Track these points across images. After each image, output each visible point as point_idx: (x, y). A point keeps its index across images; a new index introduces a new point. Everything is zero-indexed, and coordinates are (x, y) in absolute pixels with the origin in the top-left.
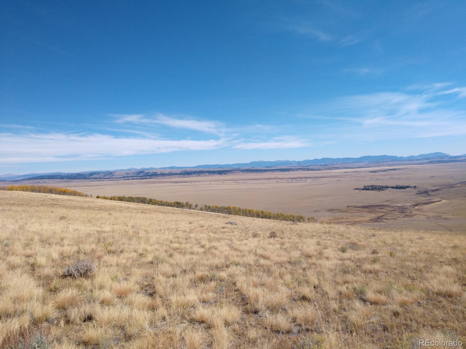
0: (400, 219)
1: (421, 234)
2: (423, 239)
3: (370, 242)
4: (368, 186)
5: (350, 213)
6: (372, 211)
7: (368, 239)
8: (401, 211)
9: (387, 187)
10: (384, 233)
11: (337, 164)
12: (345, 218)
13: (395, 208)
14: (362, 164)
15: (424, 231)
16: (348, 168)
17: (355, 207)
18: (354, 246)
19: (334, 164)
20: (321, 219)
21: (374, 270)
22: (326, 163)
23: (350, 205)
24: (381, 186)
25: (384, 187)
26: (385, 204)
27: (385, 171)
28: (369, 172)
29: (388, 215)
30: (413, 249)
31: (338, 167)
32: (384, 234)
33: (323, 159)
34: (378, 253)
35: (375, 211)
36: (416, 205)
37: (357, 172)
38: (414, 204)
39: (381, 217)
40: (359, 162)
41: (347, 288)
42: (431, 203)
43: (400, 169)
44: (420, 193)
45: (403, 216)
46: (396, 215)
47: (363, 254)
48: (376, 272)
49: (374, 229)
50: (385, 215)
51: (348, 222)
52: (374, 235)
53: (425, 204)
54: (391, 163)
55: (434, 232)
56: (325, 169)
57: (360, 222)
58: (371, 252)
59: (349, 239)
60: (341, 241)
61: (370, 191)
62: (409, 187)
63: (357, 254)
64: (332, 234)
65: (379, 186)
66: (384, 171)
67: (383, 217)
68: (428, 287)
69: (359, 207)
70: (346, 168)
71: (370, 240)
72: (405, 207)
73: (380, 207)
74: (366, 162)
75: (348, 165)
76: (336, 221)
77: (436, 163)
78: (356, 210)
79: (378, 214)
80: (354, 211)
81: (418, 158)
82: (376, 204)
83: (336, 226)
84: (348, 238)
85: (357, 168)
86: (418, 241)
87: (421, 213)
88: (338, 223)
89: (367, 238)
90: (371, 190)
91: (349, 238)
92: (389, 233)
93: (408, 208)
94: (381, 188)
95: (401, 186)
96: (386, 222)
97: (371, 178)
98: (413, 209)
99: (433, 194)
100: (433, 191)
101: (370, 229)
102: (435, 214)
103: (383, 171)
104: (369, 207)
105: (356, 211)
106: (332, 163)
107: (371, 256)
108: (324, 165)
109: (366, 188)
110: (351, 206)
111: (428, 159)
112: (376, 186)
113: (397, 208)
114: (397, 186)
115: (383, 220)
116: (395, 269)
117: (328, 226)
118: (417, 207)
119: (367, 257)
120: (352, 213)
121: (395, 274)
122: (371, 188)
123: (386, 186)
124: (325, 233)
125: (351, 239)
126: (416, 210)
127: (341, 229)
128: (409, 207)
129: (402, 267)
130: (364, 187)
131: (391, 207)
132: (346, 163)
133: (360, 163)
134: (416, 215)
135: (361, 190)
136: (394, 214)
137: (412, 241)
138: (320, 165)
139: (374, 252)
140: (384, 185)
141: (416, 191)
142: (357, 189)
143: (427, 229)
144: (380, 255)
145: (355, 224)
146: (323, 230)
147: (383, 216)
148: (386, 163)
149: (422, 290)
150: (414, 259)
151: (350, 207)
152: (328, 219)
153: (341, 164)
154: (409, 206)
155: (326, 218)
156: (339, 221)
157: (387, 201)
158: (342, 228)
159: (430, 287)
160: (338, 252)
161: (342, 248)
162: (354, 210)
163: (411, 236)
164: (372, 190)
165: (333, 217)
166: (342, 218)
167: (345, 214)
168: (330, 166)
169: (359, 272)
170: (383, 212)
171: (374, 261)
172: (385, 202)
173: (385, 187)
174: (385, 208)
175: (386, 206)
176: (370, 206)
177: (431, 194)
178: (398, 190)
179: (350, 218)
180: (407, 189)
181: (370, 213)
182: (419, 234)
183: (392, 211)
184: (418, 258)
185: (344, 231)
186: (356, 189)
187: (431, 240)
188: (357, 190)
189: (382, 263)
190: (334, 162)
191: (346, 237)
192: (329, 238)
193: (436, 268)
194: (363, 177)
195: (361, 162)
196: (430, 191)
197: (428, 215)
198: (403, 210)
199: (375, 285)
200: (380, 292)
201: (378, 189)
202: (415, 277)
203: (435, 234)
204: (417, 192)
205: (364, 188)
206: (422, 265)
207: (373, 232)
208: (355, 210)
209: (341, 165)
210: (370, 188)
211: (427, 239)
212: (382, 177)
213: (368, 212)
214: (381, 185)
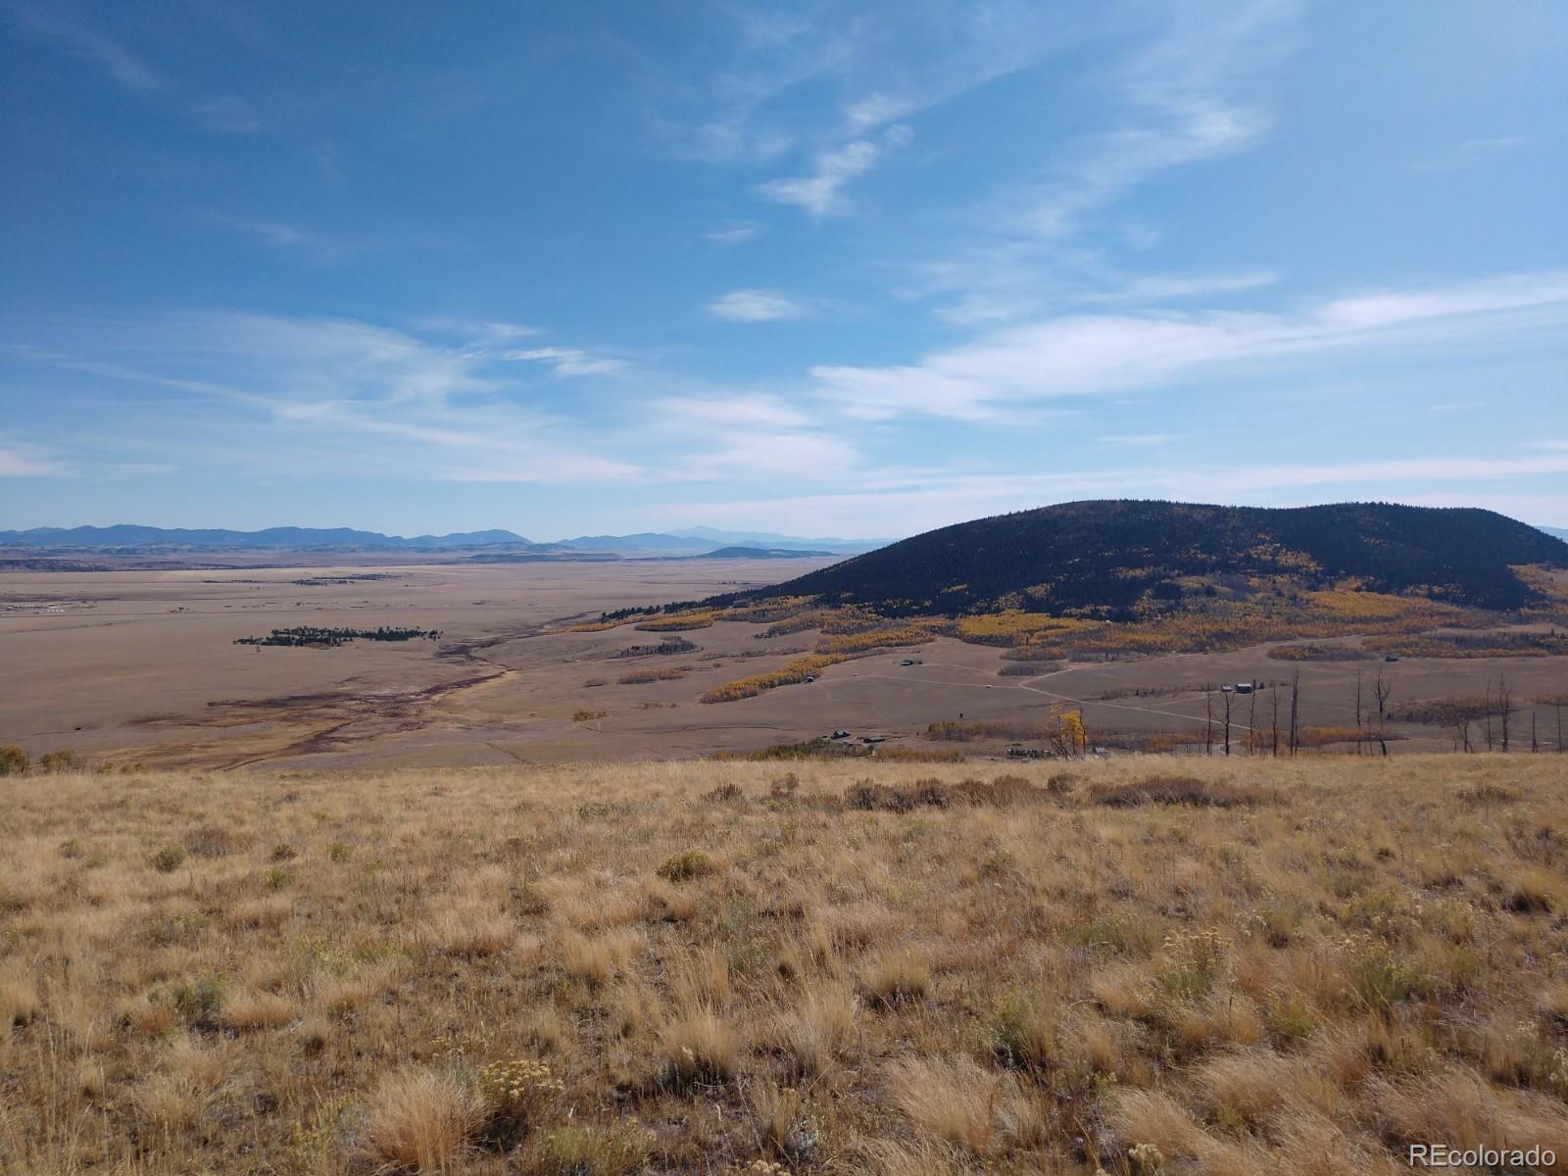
0: (386, 735)
1: (442, 779)
2: (443, 792)
3: (273, 821)
4: (287, 632)
5: (219, 726)
6: (297, 717)
7: (271, 813)
8: (392, 711)
9: (350, 635)
10: (328, 786)
11: (175, 550)
12: (200, 747)
13: (371, 703)
14: (268, 555)
15: (449, 770)
16: (216, 567)
17: (238, 704)
18: (210, 843)
19: (161, 551)
20: (101, 758)
21: (269, 915)
22: (131, 546)
23: (218, 699)
24: (329, 631)
25: (340, 635)
26: (341, 689)
27: (345, 582)
28: (293, 582)
29: (351, 725)
30: (410, 829)
31: (178, 563)
32: (328, 790)
33: (119, 528)
34: (292, 855)
35: (309, 715)
36: (435, 690)
37: (251, 581)
38: (429, 687)
39: (329, 736)
40: (259, 548)
41: (153, 997)
42: (477, 681)
43: (390, 577)
44: (446, 653)
45: (395, 726)
46: (374, 724)
47: (239, 867)
48: (273, 923)
49: (296, 776)
50: (341, 726)
51: (210, 761)
52: (291, 798)
53: (459, 685)
54: (364, 555)
55: (477, 770)
56: (126, 568)
57: (254, 758)
58: (270, 853)
59: (201, 821)
60: (169, 829)
61: (293, 647)
62: (418, 634)
63: (220, 871)
64: (134, 811)
65: (323, 632)
66: (342, 581)
67: (334, 735)
68: (429, 937)
69: (253, 705)
70: (209, 565)
71: (277, 815)
72: (404, 698)
73: (326, 703)
74: (281, 548)
75: (220, 556)
76: (164, 759)
77: (493, 562)
78: (241, 716)
79: (320, 724)
80: (233, 720)
81: (446, 544)
82: (314, 692)
83: (157, 778)
84: (198, 817)
85: (251, 568)
86: (428, 800)
87: (450, 715)
88: (169, 767)
89: (267, 807)
90: (297, 644)
91: (200, 817)
92: (347, 784)
93: (412, 700)
94: (329, 638)
95: (395, 630)
96: (343, 751)
97: (298, 604)
98: (427, 702)
99: (481, 656)
100: (483, 645)
101: (283, 777)
102: (487, 716)
103: (340, 582)
104: (289, 703)
105: (241, 720)
106: (154, 547)
107: (266, 869)
108: (120, 551)
109: (280, 639)
110: (223, 704)
111: (471, 548)
112: (315, 630)
113: (378, 701)
114: (381, 630)
115: (333, 744)
116: (341, 899)
117: (126, 779)
118: (436, 698)
119: (251, 874)
120: (225, 726)
121: (336, 915)
122: (298, 637)
123: (347, 630)
124: (105, 807)
125: (206, 821)
126: (436, 705)
127: (175, 786)
128: (413, 697)
129: (364, 890)
130: (271, 636)
131: (360, 700)
132: (211, 548)
133: (263, 551)
134: (433, 720)
135: (263, 644)
136: (369, 721)
137: (408, 803)
138: (106, 551)
139: (281, 854)
140: (341, 627)
141: (434, 646)
142: (248, 640)
143: (461, 763)
144: (298, 860)
145: (236, 767)
146: (102, 796)
147: (334, 730)
148: (351, 555)
149: (407, 951)
150: (403, 858)
151: (218, 704)
152: (133, 752)
153: (190, 551)
154: (415, 694)
155: (122, 751)
156: (173, 758)
157: (349, 680)
158: (179, 783)
159: (434, 937)
160: (147, 871)
161: (162, 855)
162: (233, 716)
163: (411, 789)
164: (300, 643)
165: (152, 747)
166: (189, 748)
167: (198, 730)
168: (152, 558)
169: (214, 932)
170: (334, 718)
171: (276, 884)
172: (342, 683)
173: (343, 635)
174: (340, 704)
175: (343, 698)
176: (293, 698)
177: (477, 654)
178: (384, 644)
179: (218, 743)
180: (412, 641)
181: (289, 724)
182: (436, 778)
183: (364, 711)
184: (416, 853)
185: (184, 795)
186: (243, 642)
187: (466, 793)
188: (248, 644)
189: (301, 887)
190: (161, 542)
191: (191, 814)
192: (120, 824)
193: (460, 876)
194: (270, 600)
195: (266, 549)
196: (477, 646)
197: (467, 720)
198: (395, 708)
199: (262, 965)
200: (274, 987)
201: (321, 641)
202: (397, 916)
203: (478, 774)
204: (437, 649)
205: (272, 639)
206: (423, 872)
207: (292, 785)
208: (237, 717)
209: (191, 555)
210: (293, 638)
211: (456, 793)
212: (335, 600)
213: (285, 719)
214: (332, 629)
